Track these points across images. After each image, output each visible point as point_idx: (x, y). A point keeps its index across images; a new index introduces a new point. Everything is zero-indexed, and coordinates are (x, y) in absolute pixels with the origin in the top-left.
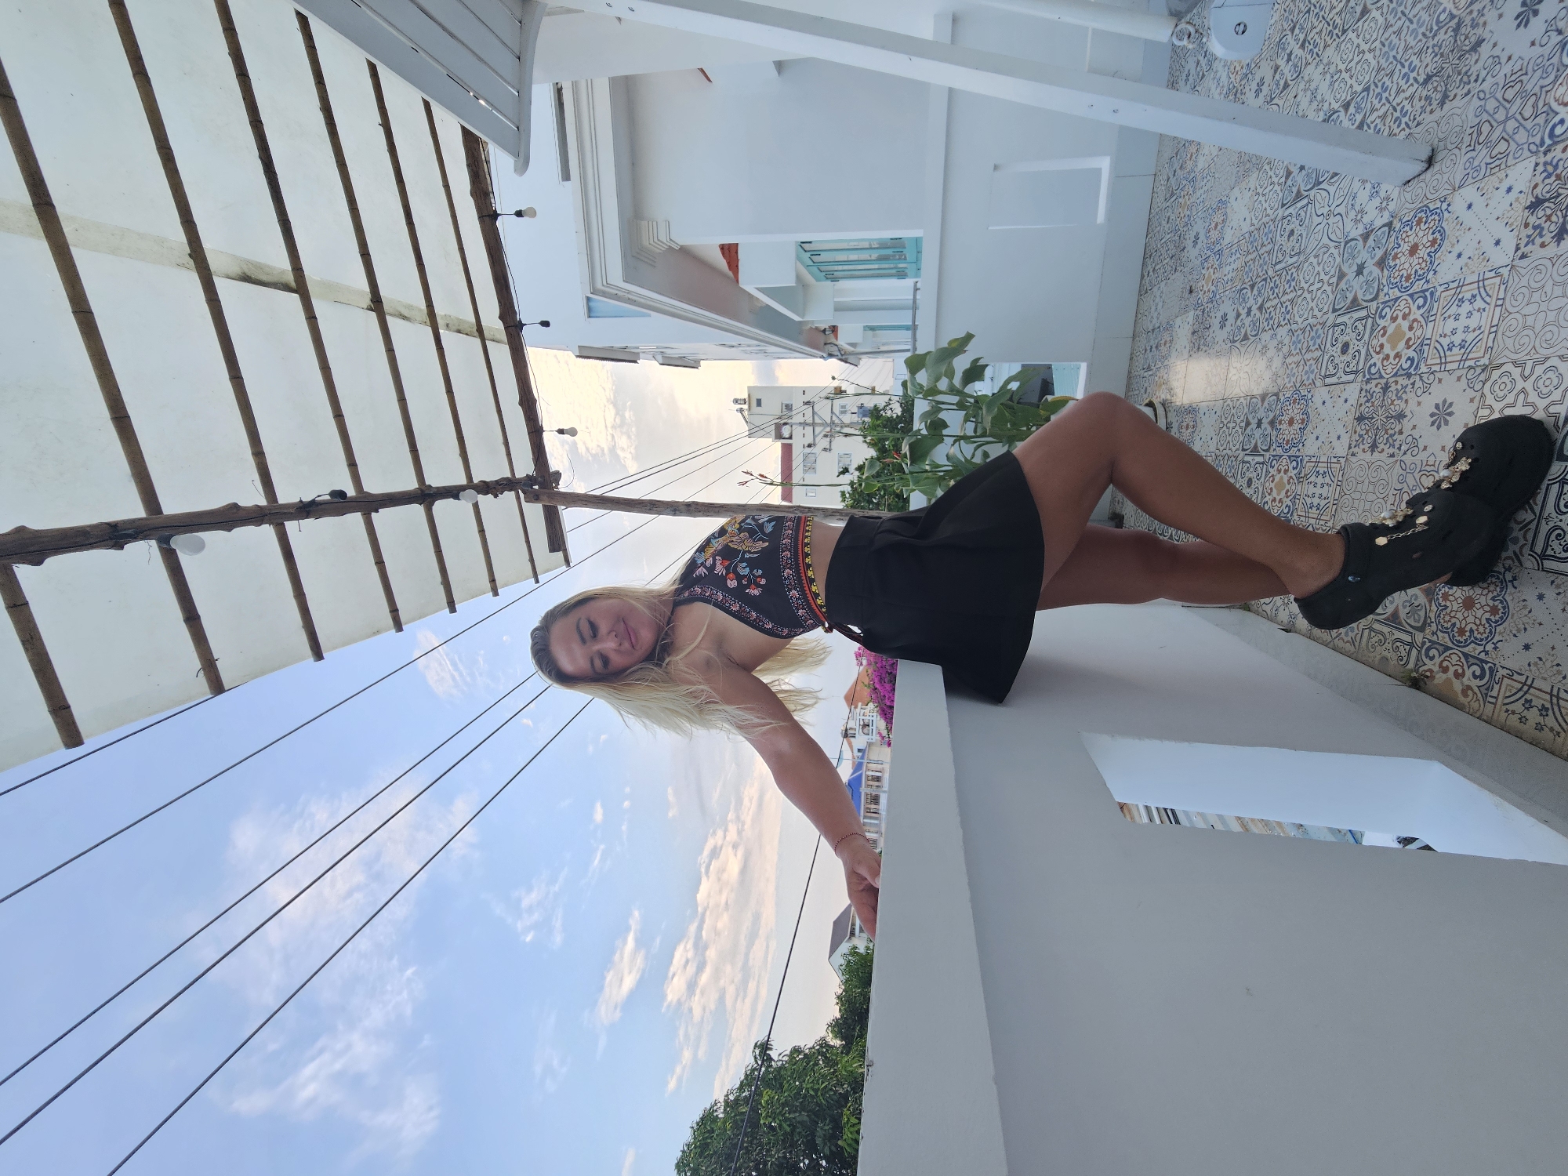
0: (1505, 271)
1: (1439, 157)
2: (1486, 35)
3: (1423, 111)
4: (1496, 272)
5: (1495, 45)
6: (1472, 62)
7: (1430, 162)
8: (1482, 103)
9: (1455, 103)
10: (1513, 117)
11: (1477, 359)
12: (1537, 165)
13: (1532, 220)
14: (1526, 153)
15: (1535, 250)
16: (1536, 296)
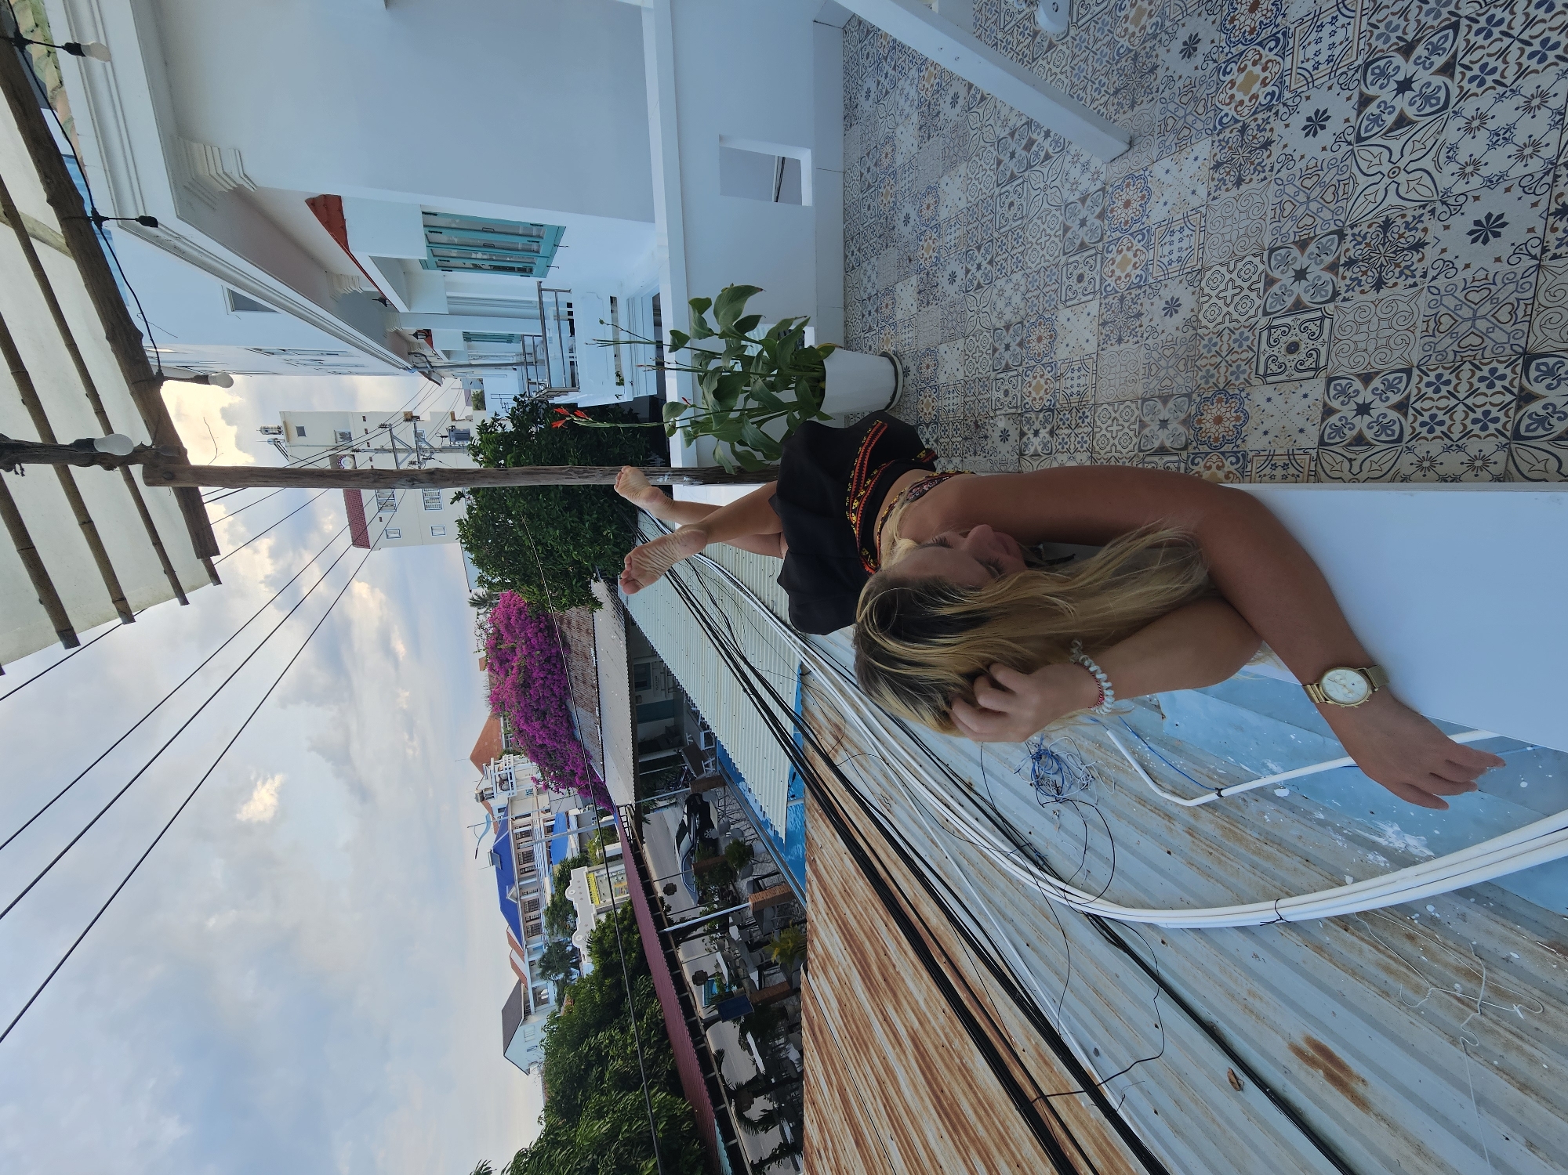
0: (1203, 210)
1: (1137, 141)
2: (1160, 62)
3: (1117, 112)
4: (1196, 210)
5: (1168, 69)
6: (1152, 80)
7: (1131, 144)
8: (1165, 105)
9: (1142, 106)
10: (1190, 113)
11: (1193, 267)
12: (1213, 142)
13: (1216, 176)
14: (1204, 135)
15: (1223, 194)
16: (1229, 222)
